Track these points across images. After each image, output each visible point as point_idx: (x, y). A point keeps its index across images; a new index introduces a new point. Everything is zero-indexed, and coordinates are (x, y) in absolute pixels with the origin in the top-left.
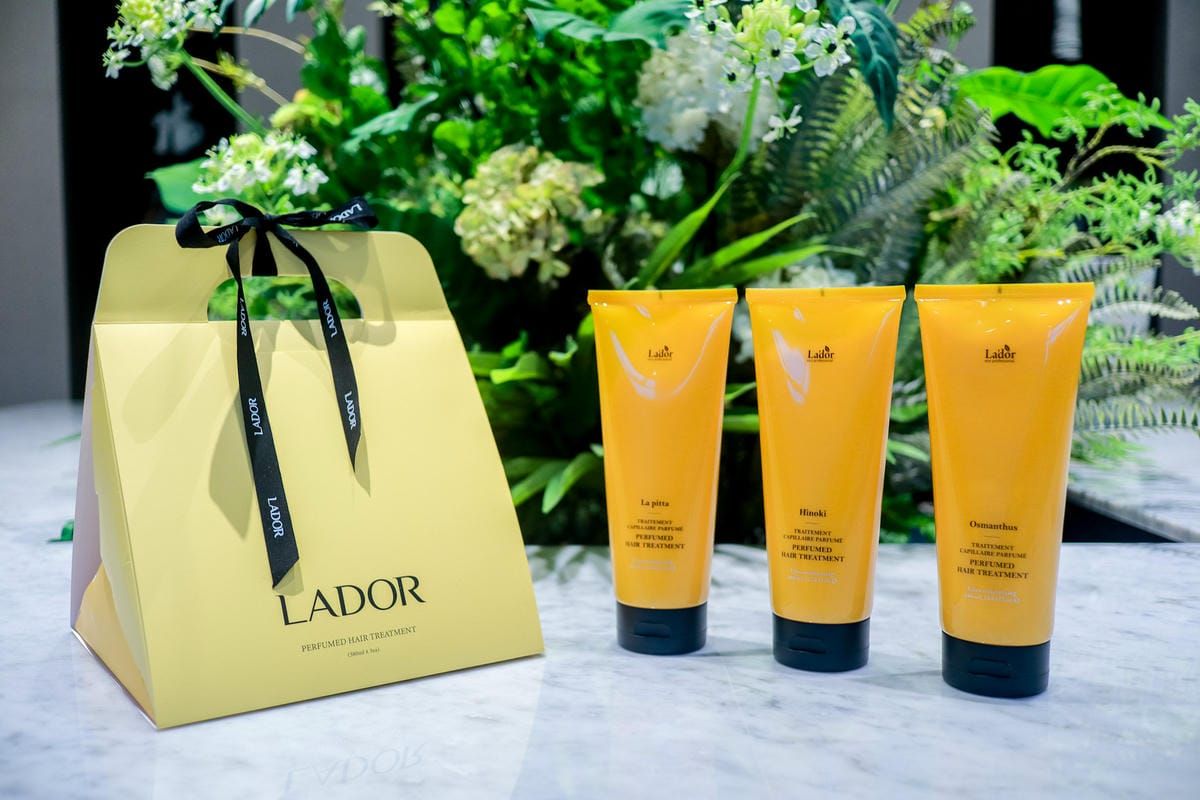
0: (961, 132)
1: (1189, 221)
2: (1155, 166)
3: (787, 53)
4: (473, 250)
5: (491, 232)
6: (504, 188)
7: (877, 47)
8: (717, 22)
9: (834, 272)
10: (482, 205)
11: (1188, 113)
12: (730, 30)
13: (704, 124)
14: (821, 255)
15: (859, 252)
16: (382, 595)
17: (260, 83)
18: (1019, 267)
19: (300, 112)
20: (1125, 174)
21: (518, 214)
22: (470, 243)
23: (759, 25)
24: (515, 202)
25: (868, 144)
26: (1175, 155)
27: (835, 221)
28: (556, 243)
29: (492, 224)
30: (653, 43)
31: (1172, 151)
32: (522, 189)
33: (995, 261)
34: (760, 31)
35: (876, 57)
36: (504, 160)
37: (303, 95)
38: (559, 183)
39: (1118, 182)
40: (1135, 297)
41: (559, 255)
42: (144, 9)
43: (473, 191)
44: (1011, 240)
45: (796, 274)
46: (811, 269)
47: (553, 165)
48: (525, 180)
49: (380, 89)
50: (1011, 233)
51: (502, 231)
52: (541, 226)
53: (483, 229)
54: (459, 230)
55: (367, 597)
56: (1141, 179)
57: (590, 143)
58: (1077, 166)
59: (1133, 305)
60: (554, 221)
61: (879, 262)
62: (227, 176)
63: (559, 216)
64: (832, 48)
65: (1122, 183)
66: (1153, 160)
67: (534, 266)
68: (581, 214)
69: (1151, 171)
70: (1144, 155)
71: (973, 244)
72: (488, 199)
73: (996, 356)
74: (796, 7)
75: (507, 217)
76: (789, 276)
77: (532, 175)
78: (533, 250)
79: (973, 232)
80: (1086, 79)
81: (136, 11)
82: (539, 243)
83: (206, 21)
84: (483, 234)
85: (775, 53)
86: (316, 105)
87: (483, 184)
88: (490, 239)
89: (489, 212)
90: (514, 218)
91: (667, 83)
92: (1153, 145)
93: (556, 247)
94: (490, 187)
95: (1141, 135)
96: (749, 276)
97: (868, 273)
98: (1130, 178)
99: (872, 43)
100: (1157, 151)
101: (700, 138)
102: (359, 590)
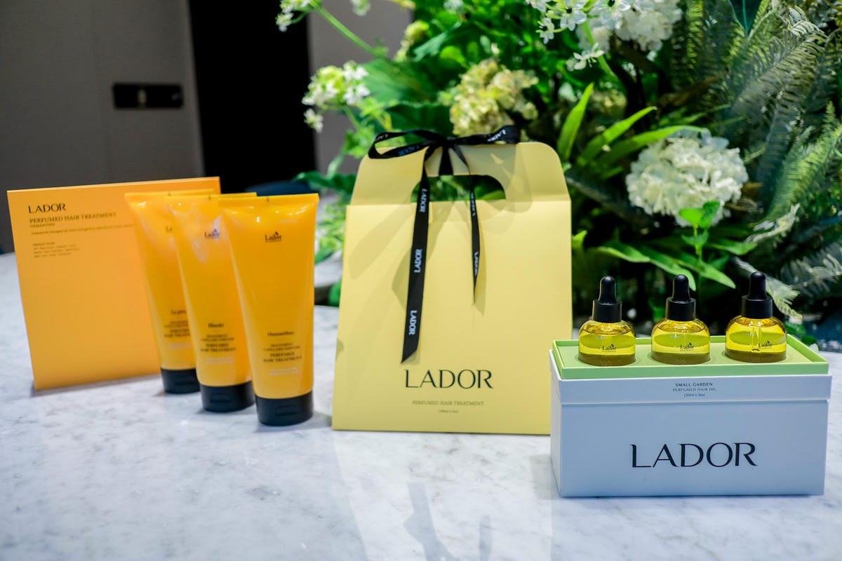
9: (710, 140)
16: (467, 379)
32: (481, 92)
36: (477, 70)
46: (683, 140)
47: (503, 73)
48: (486, 85)
52: (491, 117)
55: (456, 379)
63: (501, 110)
73: (271, 238)
77: (492, 81)
85: (569, 11)
102: (453, 374)
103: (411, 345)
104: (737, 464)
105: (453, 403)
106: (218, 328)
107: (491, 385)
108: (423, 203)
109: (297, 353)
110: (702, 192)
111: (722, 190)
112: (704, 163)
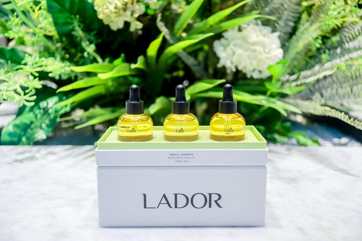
4: (100, 16)
5: (108, 8)
9: (262, 27)
14: (256, 19)
15: (272, 18)
18: (340, 25)
22: (100, 13)
27: (263, 5)
28: (136, 13)
29: (108, 5)
33: (330, 22)
41: (139, 19)
44: (339, 13)
45: (245, 28)
46: (251, 26)
50: (339, 10)
51: (112, 8)
52: (129, 5)
53: (105, 7)
61: (281, 23)
67: (127, 24)
71: (322, 15)
76: (241, 29)
78: (126, 17)
79: (322, 10)
82: (128, 13)
84: (104, 9)
88: (107, 11)
90: (117, 2)
93: (136, 15)
96: (224, 29)
97: (276, 27)
110: (267, 58)
111: (276, 56)
112: (266, 40)
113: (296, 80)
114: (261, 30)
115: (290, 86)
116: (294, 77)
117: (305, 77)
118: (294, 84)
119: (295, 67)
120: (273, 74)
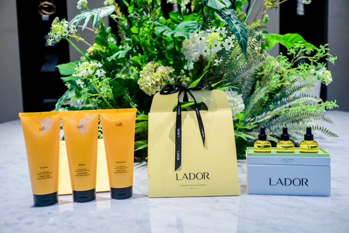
0: (263, 57)
1: (323, 73)
2: (313, 61)
3: (219, 45)
4: (143, 88)
5: (147, 84)
6: (150, 73)
7: (242, 36)
8: (202, 37)
9: (232, 92)
10: (144, 77)
11: (321, 48)
12: (205, 39)
13: (199, 56)
14: (229, 88)
15: (237, 88)
16: (200, 176)
17: (83, 40)
18: (280, 87)
19: (95, 49)
20: (306, 63)
21: (153, 80)
22: (142, 87)
23: (212, 39)
24: (153, 77)
25: (241, 59)
26: (317, 59)
29: (147, 82)
30: (186, 37)
31: (317, 58)
32: (154, 74)
33: (273, 86)
34: (212, 40)
35: (242, 38)
36: (150, 65)
37: (95, 44)
38: (163, 72)
39: (304, 65)
40: (307, 96)
42: (58, 28)
43: (142, 74)
44: (277, 81)
46: (227, 92)
47: (162, 67)
48: (155, 72)
49: (115, 43)
50: (277, 79)
51: (150, 84)
52: (159, 83)
53: (145, 83)
54: (138, 83)
55: (196, 176)
56: (310, 64)
57: (170, 57)
58: (293, 61)
59: (307, 98)
60: (162, 82)
62: (81, 73)
63: (164, 80)
64: (229, 44)
65: (305, 66)
66: (312, 60)
68: (169, 79)
69: (312, 62)
70: (310, 59)
71: (267, 82)
72: (146, 76)
73: (118, 125)
74: (220, 33)
75: (151, 81)
77: (157, 70)
78: (157, 89)
79: (267, 79)
80: (296, 37)
81: (56, 29)
82: (159, 87)
83: (74, 31)
84: (145, 85)
85: (216, 46)
86: (99, 47)
87: (144, 72)
88: (147, 86)
89: (146, 79)
90: (152, 81)
91: (190, 46)
92: (312, 56)
94: (146, 73)
95: (309, 54)
98: (307, 64)
99: (240, 35)
100: (313, 58)
101: (198, 59)
102: (194, 174)
103: (178, 164)
104: (302, 185)
105: (195, 185)
106: (83, 166)
107: (209, 178)
108: (179, 111)
109: (127, 170)
110: (235, 109)
111: (241, 108)
112: (235, 99)
113: (253, 121)
114: (232, 94)
115: (250, 125)
116: (253, 119)
117: (258, 120)
118: (252, 123)
119: (254, 112)
120: (239, 118)
